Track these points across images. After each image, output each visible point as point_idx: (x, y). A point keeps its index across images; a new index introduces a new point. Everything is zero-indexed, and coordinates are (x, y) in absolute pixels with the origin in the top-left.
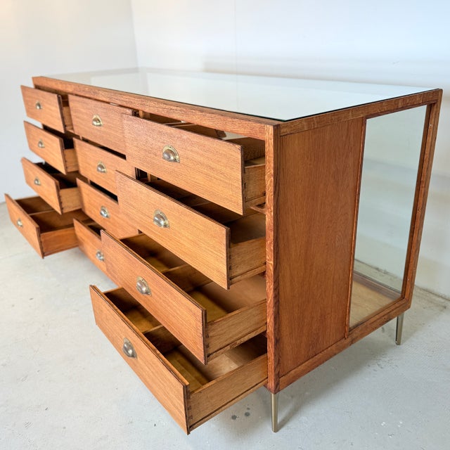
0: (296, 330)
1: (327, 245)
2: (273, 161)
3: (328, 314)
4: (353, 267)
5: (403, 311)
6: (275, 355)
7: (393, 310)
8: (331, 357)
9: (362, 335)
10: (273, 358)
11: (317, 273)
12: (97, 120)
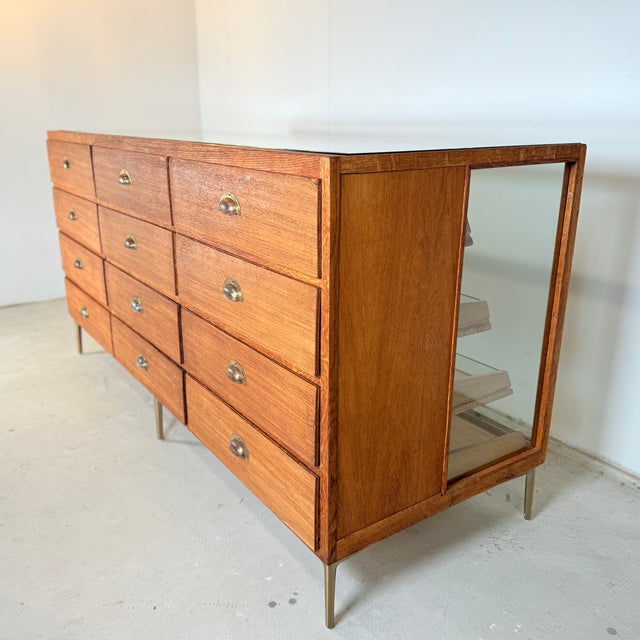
0: (364, 468)
1: (412, 345)
2: (329, 210)
3: (415, 452)
4: (452, 386)
5: (533, 466)
6: (330, 503)
7: (517, 462)
8: (419, 520)
9: (469, 494)
10: (327, 507)
11: (397, 386)
12: (125, 177)
